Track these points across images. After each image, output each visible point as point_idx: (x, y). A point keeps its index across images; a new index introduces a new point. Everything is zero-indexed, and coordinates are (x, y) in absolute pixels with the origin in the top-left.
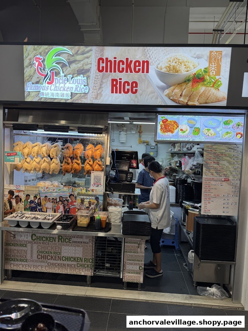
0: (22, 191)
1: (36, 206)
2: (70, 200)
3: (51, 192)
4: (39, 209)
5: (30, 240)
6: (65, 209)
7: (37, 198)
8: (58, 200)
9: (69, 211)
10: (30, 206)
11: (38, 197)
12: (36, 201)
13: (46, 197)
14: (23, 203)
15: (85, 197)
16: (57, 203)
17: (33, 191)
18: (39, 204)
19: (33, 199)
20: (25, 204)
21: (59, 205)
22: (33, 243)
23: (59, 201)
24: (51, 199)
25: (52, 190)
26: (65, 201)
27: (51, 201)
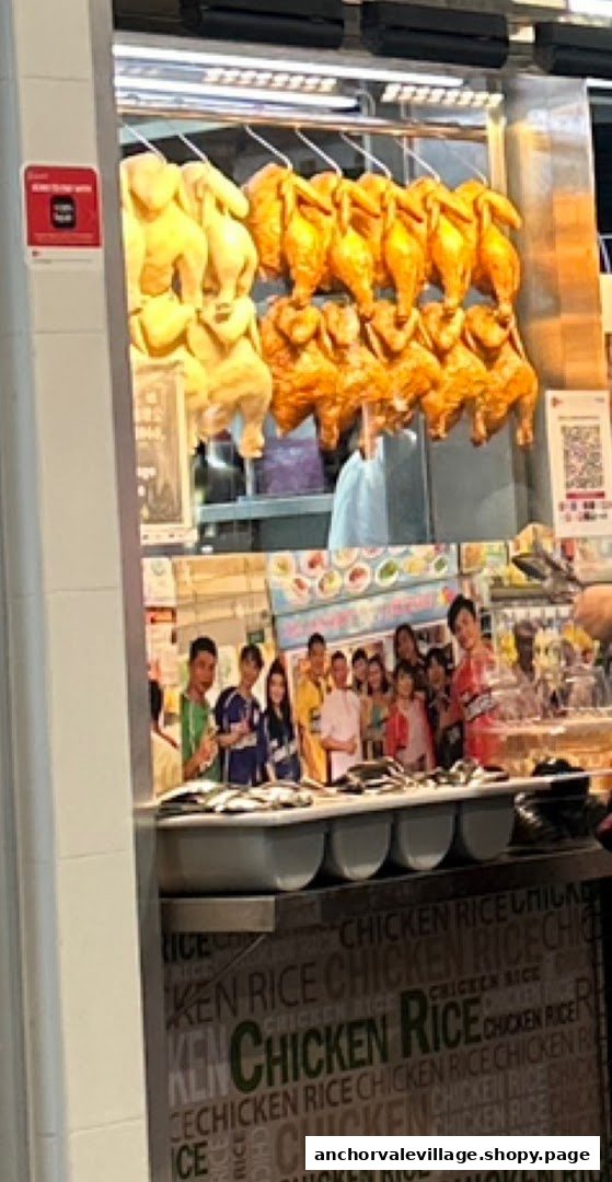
0: (159, 616)
1: (262, 742)
2: (458, 655)
3: (343, 598)
4: (279, 766)
5: (224, 1092)
6: (439, 733)
7: (260, 664)
8: (390, 665)
9: (461, 741)
10: (222, 751)
11: (269, 658)
12: (259, 692)
13: (317, 646)
14: (175, 731)
15: (535, 612)
16: (385, 686)
17: (232, 599)
18: (279, 722)
19: (234, 679)
20: (185, 733)
21: (400, 704)
22: (248, 1112)
23: (395, 674)
24: (349, 657)
25: (346, 580)
26: (427, 659)
27: (349, 681)
